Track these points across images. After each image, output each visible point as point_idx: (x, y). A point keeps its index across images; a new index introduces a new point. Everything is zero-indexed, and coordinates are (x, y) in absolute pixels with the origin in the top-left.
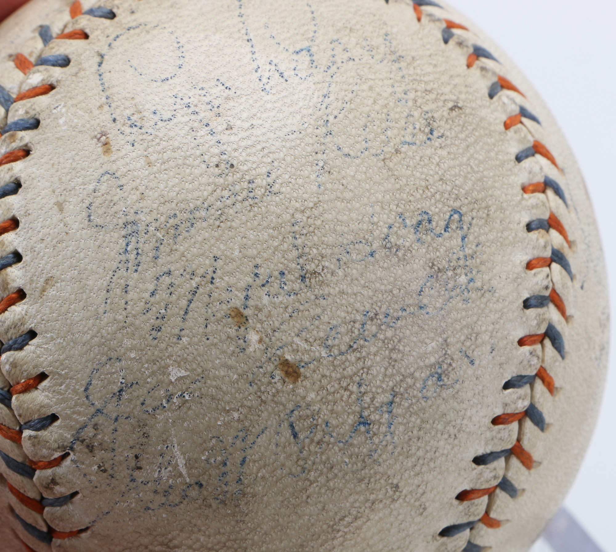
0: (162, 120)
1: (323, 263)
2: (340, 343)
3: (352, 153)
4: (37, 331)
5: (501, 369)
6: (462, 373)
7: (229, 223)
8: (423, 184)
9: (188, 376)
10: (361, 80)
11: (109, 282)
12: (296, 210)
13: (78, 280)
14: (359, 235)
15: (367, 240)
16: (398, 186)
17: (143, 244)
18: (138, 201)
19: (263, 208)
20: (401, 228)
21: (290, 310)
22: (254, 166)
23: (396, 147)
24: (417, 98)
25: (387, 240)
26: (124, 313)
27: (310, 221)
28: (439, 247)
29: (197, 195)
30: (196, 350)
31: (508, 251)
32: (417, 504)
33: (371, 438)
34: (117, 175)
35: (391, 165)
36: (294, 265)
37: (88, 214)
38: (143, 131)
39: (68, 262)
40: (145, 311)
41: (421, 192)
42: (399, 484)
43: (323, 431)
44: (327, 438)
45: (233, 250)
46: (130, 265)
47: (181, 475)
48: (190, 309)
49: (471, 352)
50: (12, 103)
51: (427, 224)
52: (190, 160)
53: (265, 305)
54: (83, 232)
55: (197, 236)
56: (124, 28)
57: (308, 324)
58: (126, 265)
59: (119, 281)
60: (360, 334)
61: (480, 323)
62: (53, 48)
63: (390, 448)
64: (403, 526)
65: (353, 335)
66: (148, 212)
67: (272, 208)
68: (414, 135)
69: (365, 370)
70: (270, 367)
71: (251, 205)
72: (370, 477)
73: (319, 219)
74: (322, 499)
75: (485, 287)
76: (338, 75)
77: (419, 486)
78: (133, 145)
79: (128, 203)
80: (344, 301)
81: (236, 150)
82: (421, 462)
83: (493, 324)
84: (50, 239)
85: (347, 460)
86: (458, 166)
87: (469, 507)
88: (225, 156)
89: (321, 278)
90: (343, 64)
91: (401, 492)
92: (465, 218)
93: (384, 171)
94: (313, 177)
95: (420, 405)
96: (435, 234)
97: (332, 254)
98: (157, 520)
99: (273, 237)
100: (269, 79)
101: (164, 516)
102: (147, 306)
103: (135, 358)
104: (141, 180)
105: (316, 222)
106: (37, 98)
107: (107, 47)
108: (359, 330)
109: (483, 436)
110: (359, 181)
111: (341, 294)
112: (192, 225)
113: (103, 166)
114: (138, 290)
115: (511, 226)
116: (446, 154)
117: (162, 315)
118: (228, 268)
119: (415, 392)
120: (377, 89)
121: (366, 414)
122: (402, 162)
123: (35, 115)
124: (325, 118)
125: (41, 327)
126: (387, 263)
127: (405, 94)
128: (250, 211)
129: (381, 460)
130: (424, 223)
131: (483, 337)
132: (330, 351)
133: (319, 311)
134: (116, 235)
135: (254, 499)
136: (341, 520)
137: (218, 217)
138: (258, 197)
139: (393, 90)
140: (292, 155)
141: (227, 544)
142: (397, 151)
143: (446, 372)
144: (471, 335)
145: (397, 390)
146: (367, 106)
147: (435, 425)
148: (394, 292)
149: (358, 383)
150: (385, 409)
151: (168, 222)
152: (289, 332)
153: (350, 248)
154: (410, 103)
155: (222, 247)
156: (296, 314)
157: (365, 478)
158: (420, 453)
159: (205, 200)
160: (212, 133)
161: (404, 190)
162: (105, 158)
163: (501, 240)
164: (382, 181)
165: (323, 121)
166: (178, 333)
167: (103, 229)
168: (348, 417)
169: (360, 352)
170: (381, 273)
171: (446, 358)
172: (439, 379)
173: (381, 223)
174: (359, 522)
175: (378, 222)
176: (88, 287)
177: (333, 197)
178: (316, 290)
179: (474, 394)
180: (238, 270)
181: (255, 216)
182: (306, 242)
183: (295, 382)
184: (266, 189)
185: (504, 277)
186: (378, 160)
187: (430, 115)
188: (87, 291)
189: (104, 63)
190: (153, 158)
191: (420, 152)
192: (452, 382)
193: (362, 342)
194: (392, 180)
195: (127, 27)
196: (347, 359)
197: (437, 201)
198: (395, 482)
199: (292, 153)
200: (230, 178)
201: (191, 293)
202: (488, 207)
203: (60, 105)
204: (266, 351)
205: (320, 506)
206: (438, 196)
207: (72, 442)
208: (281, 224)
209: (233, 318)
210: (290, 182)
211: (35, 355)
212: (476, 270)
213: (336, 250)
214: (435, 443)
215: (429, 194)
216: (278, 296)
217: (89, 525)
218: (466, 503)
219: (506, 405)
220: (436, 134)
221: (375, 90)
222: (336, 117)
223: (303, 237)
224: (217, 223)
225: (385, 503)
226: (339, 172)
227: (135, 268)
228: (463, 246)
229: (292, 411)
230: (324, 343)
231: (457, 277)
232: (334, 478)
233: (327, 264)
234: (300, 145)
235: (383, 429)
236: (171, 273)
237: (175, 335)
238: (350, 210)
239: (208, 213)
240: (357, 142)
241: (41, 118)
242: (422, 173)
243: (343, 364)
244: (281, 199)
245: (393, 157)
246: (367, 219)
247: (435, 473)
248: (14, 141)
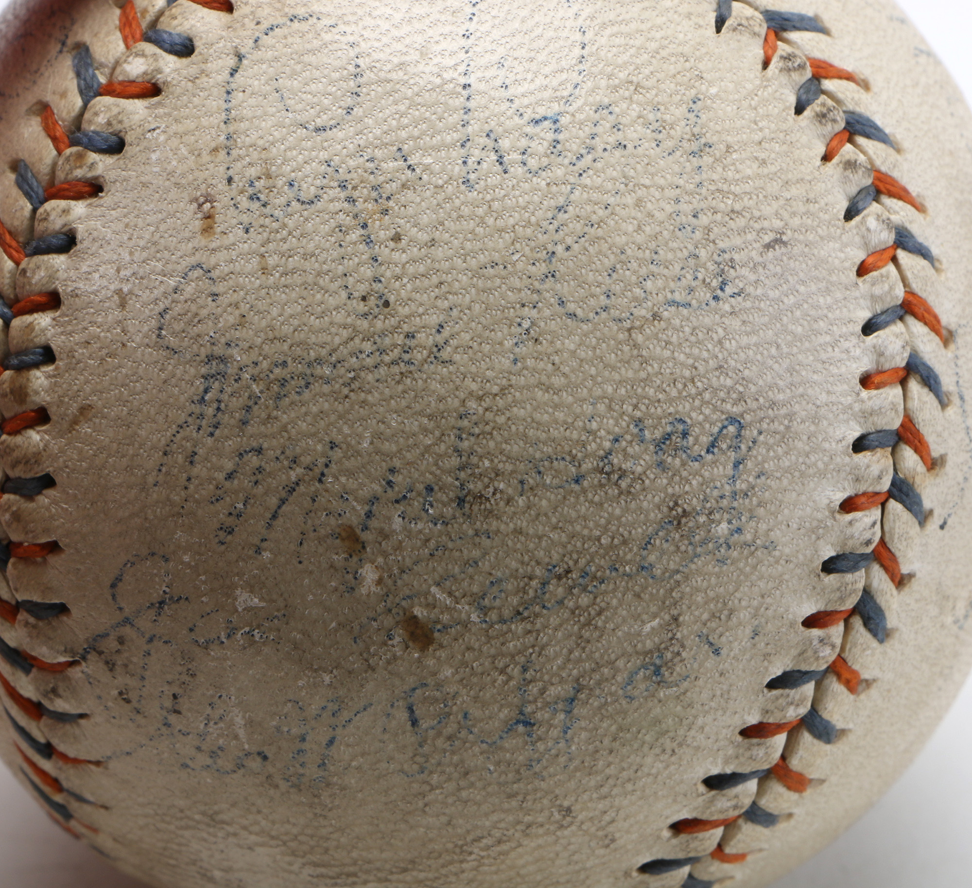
0: (298, 200)
1: (496, 484)
2: (504, 606)
3: (579, 312)
4: (57, 480)
5: (766, 662)
6: (696, 666)
7: (363, 395)
8: (687, 373)
9: (263, 608)
10: (626, 185)
11: (169, 440)
12: (471, 393)
13: (126, 423)
14: (563, 447)
15: (574, 458)
16: (643, 375)
17: (229, 396)
18: (235, 327)
19: (420, 382)
20: (634, 443)
21: (432, 544)
22: (421, 310)
23: (656, 309)
24: (712, 225)
25: (606, 461)
26: (183, 493)
27: (489, 415)
28: (691, 477)
29: (324, 340)
30: (281, 574)
31: (812, 485)
32: (600, 833)
33: (533, 744)
34: (215, 274)
35: (640, 338)
36: (450, 479)
37: (159, 325)
38: (268, 210)
39: (117, 391)
40: (213, 499)
41: (680, 386)
42: (573, 808)
43: (459, 723)
44: (464, 733)
45: (360, 438)
46: (204, 423)
47: (236, 737)
48: (281, 512)
49: (716, 637)
50: (95, 96)
51: (678, 440)
52: (324, 281)
53: (394, 531)
54: (147, 351)
55: (311, 405)
56: (286, 15)
57: (457, 569)
58: (198, 421)
59: (184, 442)
60: (536, 597)
61: (738, 595)
62: (176, 18)
63: (562, 760)
64: (575, 858)
65: (526, 596)
66: (246, 348)
67: (434, 385)
68: (691, 290)
69: (537, 649)
70: (389, 621)
71: (401, 373)
72: (526, 794)
73: (503, 414)
74: (447, 811)
75: (758, 541)
76: (591, 172)
77: (605, 812)
78: (247, 231)
79: (220, 325)
80: (519, 546)
81: (398, 278)
82: (611, 781)
83: (763, 597)
84: (98, 345)
85: (492, 768)
86: (754, 345)
87: (688, 841)
88: (380, 285)
89: (488, 505)
90: (606, 153)
91: (574, 817)
92: (746, 433)
93: (626, 348)
94: (508, 344)
95: (618, 706)
96: (689, 456)
97: (513, 472)
98: (199, 783)
99: (425, 431)
100: (479, 163)
101: (209, 780)
102: (219, 492)
103: (189, 563)
104: (247, 294)
105: (497, 418)
106: (131, 100)
107: (251, 42)
108: (536, 591)
109: (720, 752)
110: (582, 361)
111: (517, 535)
112: (307, 385)
113: (197, 253)
114: (209, 464)
115: (826, 445)
116: (740, 323)
117: (238, 511)
118: (348, 464)
119: (613, 688)
120: (649, 205)
121: (529, 709)
122: (660, 335)
123: (120, 131)
124: (550, 247)
125: (62, 476)
126: (600, 495)
127: (694, 216)
128: (398, 382)
129: (545, 773)
130: (674, 438)
131: (742, 615)
132: (486, 615)
133: (476, 553)
134: (192, 371)
135: (343, 792)
136: (474, 840)
137: (349, 381)
138: (416, 362)
139: (677, 207)
140: (483, 303)
141: (299, 838)
142: (656, 316)
143: (670, 664)
144: (721, 612)
145: (585, 683)
146: (625, 234)
147: (640, 736)
148: (603, 541)
149: (523, 667)
150: (560, 706)
151: (272, 372)
152: (425, 577)
153: (543, 466)
154: (698, 235)
155: (346, 430)
156: (440, 553)
157: (517, 793)
158: (611, 771)
159: (335, 350)
160: (368, 241)
161: (652, 381)
162: (200, 241)
163: (803, 467)
164: (619, 365)
165: (545, 252)
166: (258, 543)
167: (176, 355)
168: (500, 711)
169: (532, 623)
170: (588, 510)
171: (672, 644)
172: (657, 671)
173: (603, 433)
174: (504, 847)
175: (599, 430)
176: (138, 439)
177: (532, 381)
178: (478, 523)
179: (714, 696)
180: (363, 470)
181: (404, 392)
182: (475, 447)
183: (424, 648)
184: (431, 352)
185: (795, 526)
186: (619, 329)
187: (727, 256)
188: (137, 446)
189: (240, 71)
190: (272, 261)
191: (694, 320)
192: (678, 678)
193: (537, 609)
194: (636, 365)
195: (291, 12)
196: (510, 630)
197: (704, 403)
198: (566, 804)
199: (484, 299)
200: (379, 324)
201: (287, 489)
202: (791, 416)
203: (158, 128)
204: (385, 598)
205: (444, 819)
206: (707, 396)
207: (85, 649)
208: (443, 412)
209: (343, 540)
210: (471, 347)
211: (47, 514)
212: (748, 515)
213: (522, 467)
214: (638, 759)
215: (693, 391)
216: (418, 521)
217: (101, 760)
218: (683, 837)
219: (767, 712)
220: (729, 290)
221: (644, 207)
222: (568, 248)
223: (472, 439)
224: (346, 391)
225: (548, 829)
226: (552, 342)
227: (211, 429)
228: (733, 477)
229: (414, 689)
230: (477, 601)
231: (714, 526)
232: (469, 788)
233: (502, 486)
234: (500, 287)
235: (554, 733)
236: (263, 452)
237: (253, 545)
238: (556, 407)
239: (334, 371)
240: (593, 296)
241: (128, 139)
242: (688, 356)
243: (502, 635)
244: (450, 373)
245: (646, 326)
246: (581, 424)
247: (634, 798)
248: (81, 167)
